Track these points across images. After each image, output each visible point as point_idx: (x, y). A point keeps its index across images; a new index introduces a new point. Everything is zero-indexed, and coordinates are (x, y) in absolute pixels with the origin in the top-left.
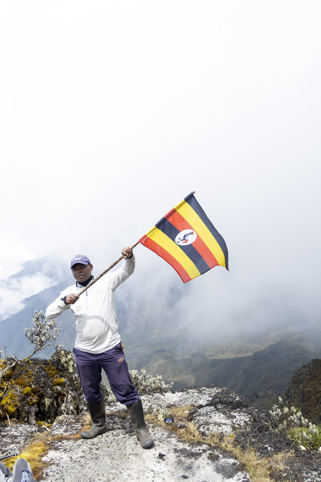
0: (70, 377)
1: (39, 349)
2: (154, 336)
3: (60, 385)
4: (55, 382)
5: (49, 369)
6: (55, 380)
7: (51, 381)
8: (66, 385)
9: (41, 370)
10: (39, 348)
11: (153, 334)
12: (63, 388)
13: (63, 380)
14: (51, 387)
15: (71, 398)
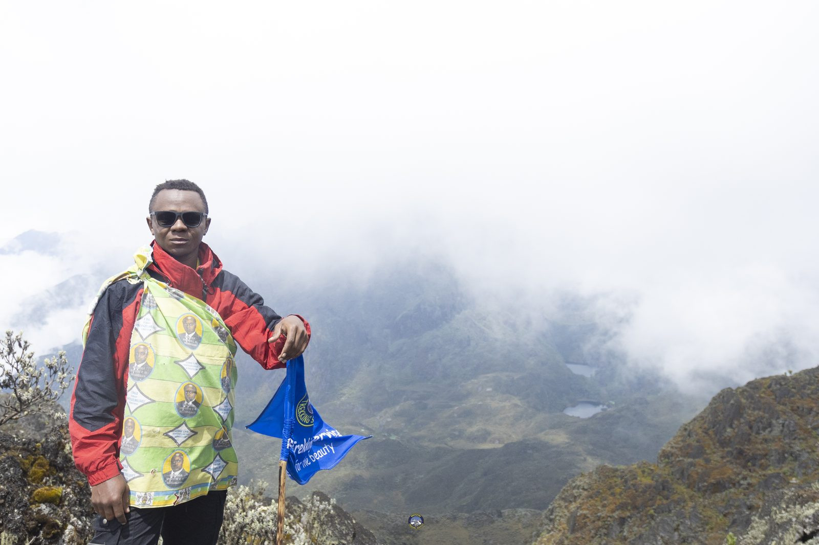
0: (79, 485)
1: (13, 416)
2: (343, 398)
3: (50, 502)
4: (37, 495)
5: (34, 462)
6: (39, 490)
7: (28, 491)
8: (66, 503)
9: (6, 465)
10: (13, 414)
11: (342, 395)
12: (54, 510)
13: (60, 490)
14: (25, 505)
15: (73, 533)
